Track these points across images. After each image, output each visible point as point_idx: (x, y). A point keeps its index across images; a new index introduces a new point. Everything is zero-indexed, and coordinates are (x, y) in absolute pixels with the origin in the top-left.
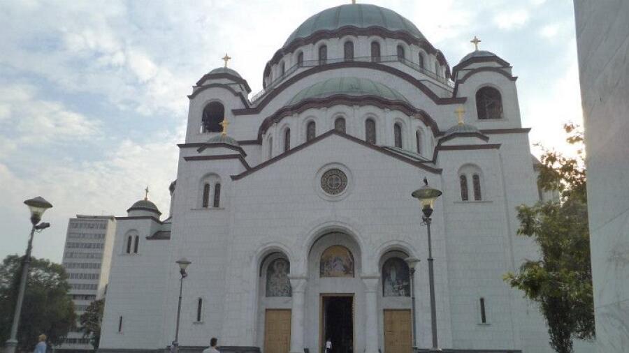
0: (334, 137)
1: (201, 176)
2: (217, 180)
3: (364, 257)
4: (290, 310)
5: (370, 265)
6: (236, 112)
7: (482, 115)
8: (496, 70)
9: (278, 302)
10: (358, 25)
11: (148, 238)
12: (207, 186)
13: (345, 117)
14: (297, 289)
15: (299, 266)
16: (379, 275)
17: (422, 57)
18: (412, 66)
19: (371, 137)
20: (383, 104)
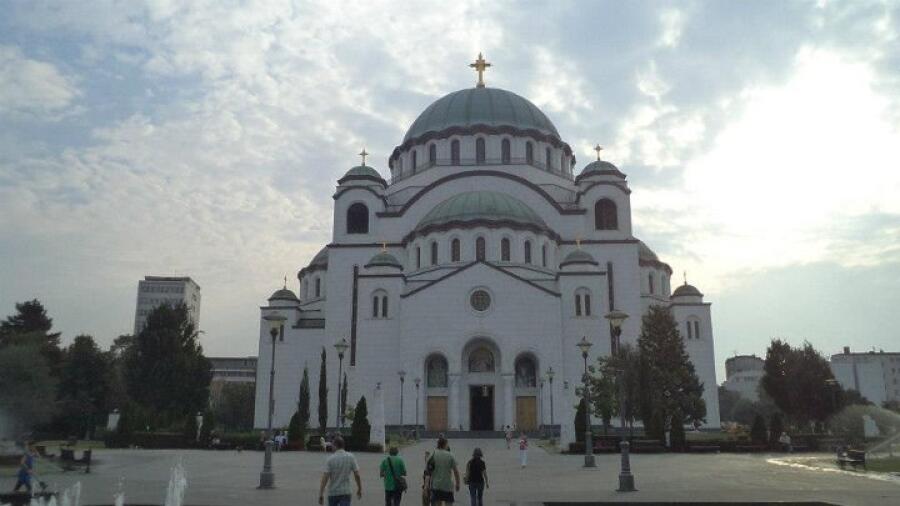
0: (480, 265)
1: (371, 290)
2: (384, 294)
3: (503, 359)
4: (445, 398)
5: (507, 365)
6: (380, 215)
7: (600, 226)
8: (614, 183)
9: (437, 392)
10: (489, 123)
11: (294, 327)
12: (376, 299)
13: (485, 237)
14: (455, 383)
15: (456, 365)
16: (514, 372)
17: (549, 151)
18: (539, 167)
19: (506, 255)
20: (516, 226)
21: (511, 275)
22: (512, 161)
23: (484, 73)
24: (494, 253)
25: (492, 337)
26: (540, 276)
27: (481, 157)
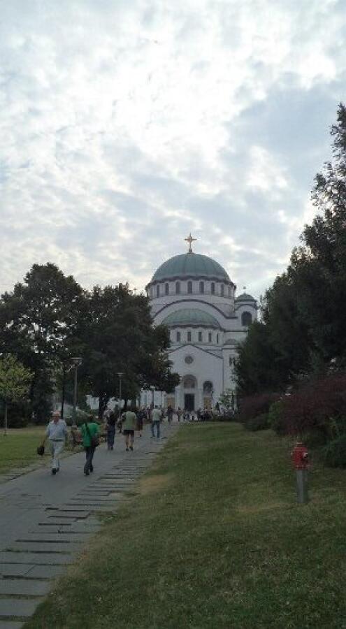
0: (189, 345)
3: (198, 383)
4: (174, 399)
5: (200, 386)
8: (251, 305)
16: (203, 388)
17: (222, 286)
18: (217, 295)
19: (200, 339)
22: (205, 294)
23: (192, 244)
24: (195, 338)
27: (190, 291)
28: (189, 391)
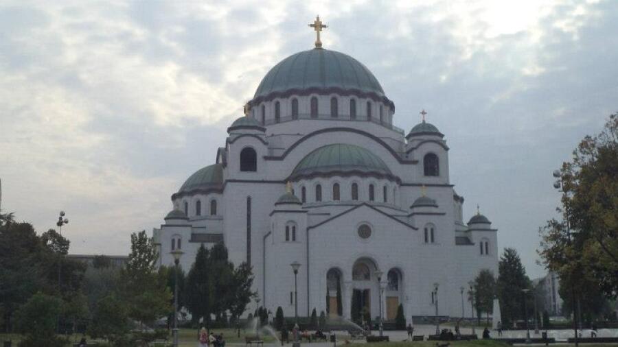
0: (364, 207)
1: (284, 222)
6: (266, 158)
7: (427, 173)
8: (438, 142)
10: (340, 86)
11: (190, 241)
12: (287, 228)
13: (358, 184)
14: (348, 288)
15: (347, 276)
16: (387, 281)
17: (381, 109)
18: (376, 122)
19: (372, 196)
20: (379, 176)
21: (381, 212)
22: (358, 118)
23: (321, 32)
24: (364, 196)
25: (373, 257)
26: (400, 213)
27: (334, 113)
28: (362, 285)
